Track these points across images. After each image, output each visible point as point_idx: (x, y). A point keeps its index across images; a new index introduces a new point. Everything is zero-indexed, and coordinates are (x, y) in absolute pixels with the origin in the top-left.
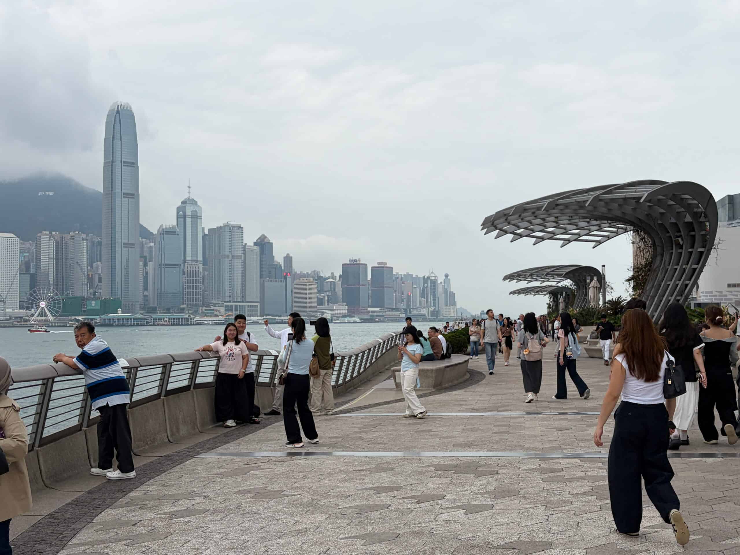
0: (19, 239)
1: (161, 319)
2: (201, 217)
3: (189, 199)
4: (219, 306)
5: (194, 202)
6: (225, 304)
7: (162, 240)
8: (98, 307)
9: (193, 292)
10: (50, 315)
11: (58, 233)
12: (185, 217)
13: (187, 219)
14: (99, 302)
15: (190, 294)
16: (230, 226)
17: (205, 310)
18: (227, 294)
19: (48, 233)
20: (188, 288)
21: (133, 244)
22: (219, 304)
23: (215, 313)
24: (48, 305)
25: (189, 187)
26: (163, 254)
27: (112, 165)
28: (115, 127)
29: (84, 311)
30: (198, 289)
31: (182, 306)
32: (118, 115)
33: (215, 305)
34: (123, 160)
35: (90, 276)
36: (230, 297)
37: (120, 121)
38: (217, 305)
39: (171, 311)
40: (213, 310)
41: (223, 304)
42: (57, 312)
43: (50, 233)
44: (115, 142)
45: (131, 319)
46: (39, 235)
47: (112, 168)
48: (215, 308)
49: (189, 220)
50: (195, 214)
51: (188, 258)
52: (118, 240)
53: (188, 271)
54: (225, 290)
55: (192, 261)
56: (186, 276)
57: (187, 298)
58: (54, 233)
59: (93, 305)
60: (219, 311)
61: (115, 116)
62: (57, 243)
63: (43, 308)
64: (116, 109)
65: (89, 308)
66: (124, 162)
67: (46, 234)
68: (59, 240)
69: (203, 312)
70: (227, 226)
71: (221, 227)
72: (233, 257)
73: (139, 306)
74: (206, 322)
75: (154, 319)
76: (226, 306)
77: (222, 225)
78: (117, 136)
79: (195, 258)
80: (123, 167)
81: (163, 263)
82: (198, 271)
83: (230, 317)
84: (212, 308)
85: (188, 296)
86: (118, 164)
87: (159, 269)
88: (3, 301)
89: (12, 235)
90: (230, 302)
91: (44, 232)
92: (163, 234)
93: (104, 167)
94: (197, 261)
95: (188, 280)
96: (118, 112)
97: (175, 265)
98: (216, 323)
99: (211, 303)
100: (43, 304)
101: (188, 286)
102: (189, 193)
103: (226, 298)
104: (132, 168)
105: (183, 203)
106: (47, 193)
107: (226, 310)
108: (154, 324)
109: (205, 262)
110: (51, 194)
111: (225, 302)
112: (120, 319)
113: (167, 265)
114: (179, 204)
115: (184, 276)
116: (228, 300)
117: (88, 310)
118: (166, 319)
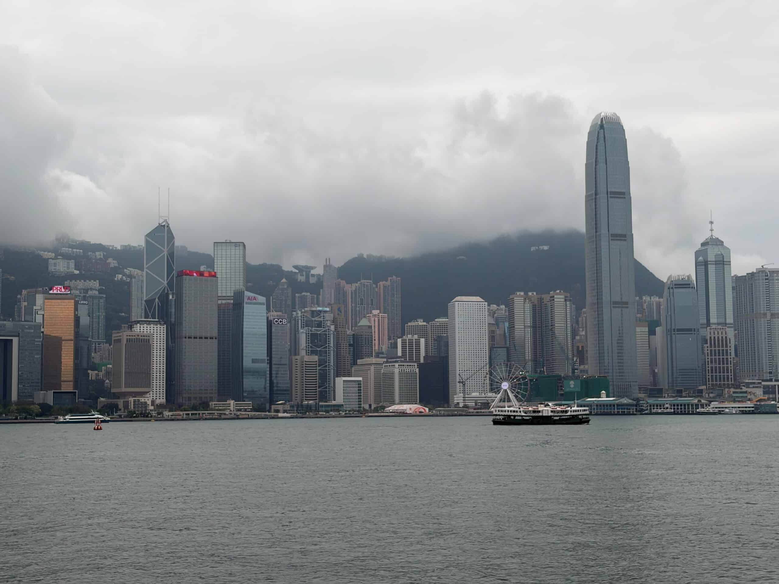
0: (486, 303)
1: (660, 406)
2: (729, 263)
3: (711, 238)
4: (753, 387)
5: (718, 243)
6: (763, 383)
7: (671, 297)
8: (578, 389)
9: (720, 367)
10: (515, 400)
11: (535, 293)
12: (706, 264)
13: (709, 266)
14: (579, 382)
15: (716, 370)
16: (767, 271)
17: (734, 392)
18: (766, 369)
19: (522, 293)
20: (712, 362)
21: (626, 303)
22: (754, 383)
23: (749, 397)
24: (513, 388)
25: (711, 223)
26: (673, 315)
27: (595, 199)
28: (599, 147)
29: (562, 395)
30: (727, 364)
31: (700, 388)
32: (602, 130)
33: (747, 385)
34: (609, 190)
35: (580, 349)
36: (770, 373)
37: (605, 138)
38: (751, 386)
39: (684, 394)
40: (746, 392)
41: (760, 383)
42: (524, 396)
43: (526, 293)
44: (598, 167)
45: (614, 405)
46: (511, 297)
47: (595, 202)
48: (749, 390)
49: (712, 269)
50: (721, 259)
51: (712, 321)
52: (606, 298)
53: (710, 338)
54: (762, 363)
55: (718, 324)
56: (709, 345)
57: (712, 376)
58: (530, 294)
59: (572, 386)
60: (754, 394)
61: (598, 133)
62: (534, 307)
63: (506, 391)
64: (599, 123)
65: (568, 390)
66: (612, 193)
67: (520, 296)
68: (536, 302)
69: (730, 396)
70: (762, 271)
71: (752, 274)
72: (773, 315)
73: (637, 387)
74: (727, 410)
75: (650, 406)
76: (765, 387)
77: (755, 271)
78: (601, 159)
79: (722, 320)
80: (610, 200)
81: (673, 328)
82: (726, 337)
83: (762, 403)
84: (744, 389)
85: (712, 373)
86: (602, 196)
87: (669, 337)
88: (463, 382)
89: (478, 299)
90: (771, 380)
91: (518, 293)
92: (672, 288)
93: (586, 201)
94: (726, 324)
95: (711, 350)
96: (602, 126)
97: (690, 330)
98: (742, 411)
99: (744, 383)
100: (505, 385)
101: (711, 359)
102: (712, 230)
103: (765, 375)
104: (622, 200)
105: (703, 244)
106: (541, 247)
107: (765, 393)
108: (651, 411)
109: (736, 326)
110: (546, 248)
111: (763, 381)
112: (600, 406)
113: (679, 330)
114: (699, 247)
115: (705, 345)
116: (768, 378)
117: (566, 393)
118: (666, 406)
